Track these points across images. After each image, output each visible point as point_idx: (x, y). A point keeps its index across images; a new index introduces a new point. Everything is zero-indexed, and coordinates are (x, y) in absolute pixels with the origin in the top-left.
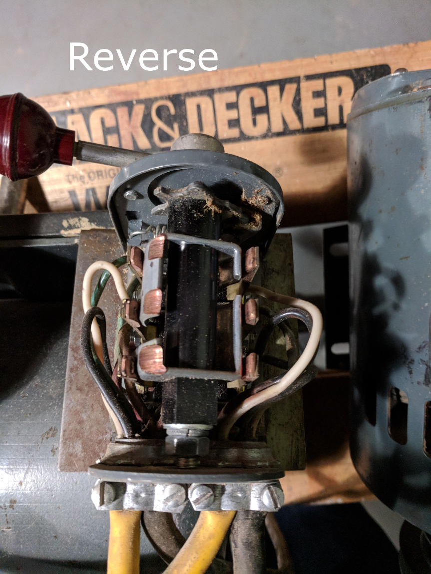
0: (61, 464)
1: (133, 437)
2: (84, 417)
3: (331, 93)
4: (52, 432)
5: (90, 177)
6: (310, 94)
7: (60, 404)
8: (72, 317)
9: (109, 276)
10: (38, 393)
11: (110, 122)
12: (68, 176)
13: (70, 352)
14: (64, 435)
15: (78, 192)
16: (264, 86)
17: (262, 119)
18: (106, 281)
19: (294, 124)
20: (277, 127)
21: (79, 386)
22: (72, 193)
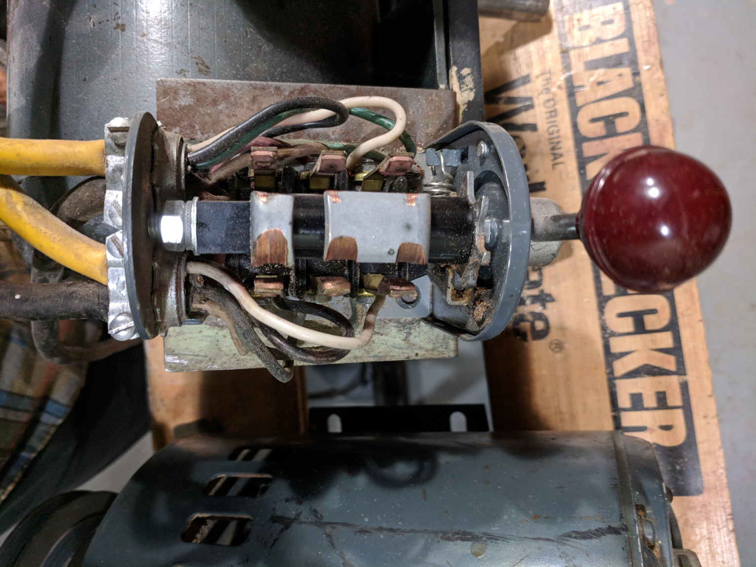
0: (166, 81)
1: (187, 163)
2: (221, 107)
3: (662, 417)
4: (204, 68)
5: (548, 101)
6: (661, 389)
7: (239, 77)
8: (343, 86)
9: (388, 129)
10: (251, 49)
11: (622, 125)
12: (550, 72)
13: (299, 85)
14: (199, 83)
15: (528, 86)
16: (673, 326)
17: (628, 325)
18: (382, 124)
19: (621, 367)
20: (617, 345)
21: (259, 98)
22: (526, 80)
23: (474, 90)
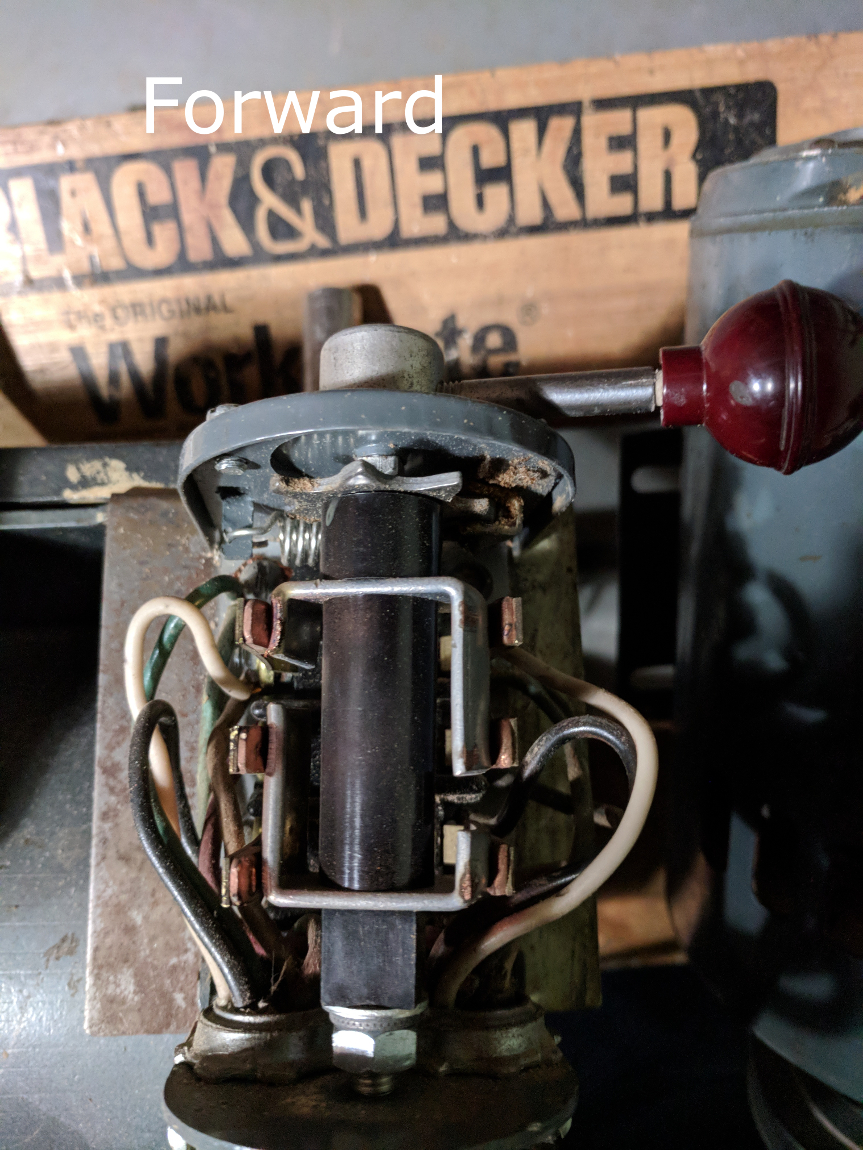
0: (91, 1019)
1: (252, 1009)
2: (137, 917)
3: (649, 142)
4: (66, 946)
5: (116, 317)
6: (603, 142)
7: (81, 882)
8: (100, 697)
9: (182, 628)
10: (31, 859)
11: (159, 194)
12: (67, 313)
13: (99, 778)
14: (95, 959)
15: (90, 349)
16: (502, 119)
17: (496, 193)
18: (175, 638)
19: (565, 207)
20: (529, 213)
21: (122, 851)
22: (78, 352)
23: (107, 460)
